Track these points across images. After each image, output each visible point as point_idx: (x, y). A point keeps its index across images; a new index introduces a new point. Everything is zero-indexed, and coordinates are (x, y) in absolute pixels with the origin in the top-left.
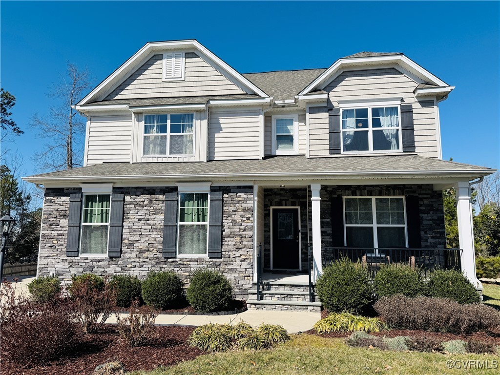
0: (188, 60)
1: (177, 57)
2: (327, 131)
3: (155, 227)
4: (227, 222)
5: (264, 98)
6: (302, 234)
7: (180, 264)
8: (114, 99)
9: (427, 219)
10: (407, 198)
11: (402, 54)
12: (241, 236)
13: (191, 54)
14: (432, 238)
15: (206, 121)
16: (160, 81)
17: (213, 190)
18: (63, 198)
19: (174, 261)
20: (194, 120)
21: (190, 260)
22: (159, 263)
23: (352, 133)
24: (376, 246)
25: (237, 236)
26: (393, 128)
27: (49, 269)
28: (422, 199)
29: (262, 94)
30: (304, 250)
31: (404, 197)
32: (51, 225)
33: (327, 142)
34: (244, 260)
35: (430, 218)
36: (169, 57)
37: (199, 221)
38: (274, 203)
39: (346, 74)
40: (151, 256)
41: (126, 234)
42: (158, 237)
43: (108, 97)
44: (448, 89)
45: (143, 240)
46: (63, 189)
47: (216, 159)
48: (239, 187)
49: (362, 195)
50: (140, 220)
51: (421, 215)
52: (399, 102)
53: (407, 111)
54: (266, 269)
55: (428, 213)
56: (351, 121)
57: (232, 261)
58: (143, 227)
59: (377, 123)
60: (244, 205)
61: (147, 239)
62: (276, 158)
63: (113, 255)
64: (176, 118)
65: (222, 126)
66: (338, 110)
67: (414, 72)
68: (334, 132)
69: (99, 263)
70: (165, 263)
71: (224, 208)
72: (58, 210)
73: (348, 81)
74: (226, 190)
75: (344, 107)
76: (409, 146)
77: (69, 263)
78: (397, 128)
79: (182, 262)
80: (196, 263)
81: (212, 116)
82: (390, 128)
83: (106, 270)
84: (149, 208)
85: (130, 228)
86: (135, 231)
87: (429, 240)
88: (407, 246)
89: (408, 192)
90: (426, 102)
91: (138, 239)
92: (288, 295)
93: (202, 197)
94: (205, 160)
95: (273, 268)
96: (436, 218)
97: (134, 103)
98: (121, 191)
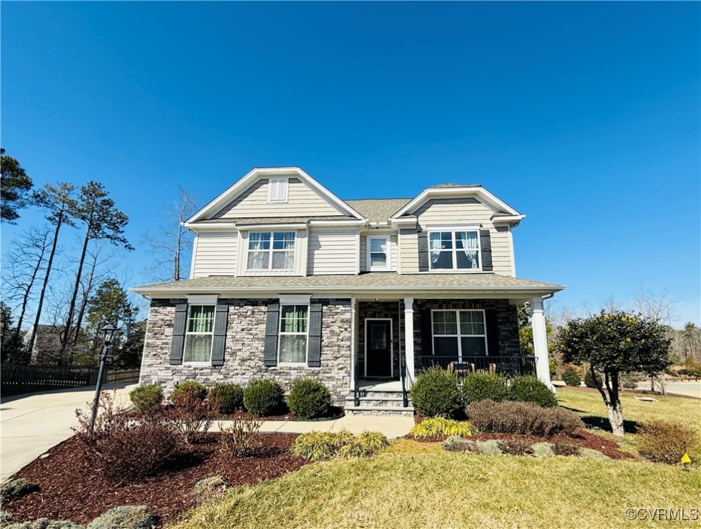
0: (291, 185)
1: (282, 181)
2: (417, 251)
3: (257, 336)
4: (326, 333)
5: (360, 220)
6: (394, 343)
7: (280, 373)
9: (504, 329)
10: (486, 311)
11: (481, 186)
12: (339, 346)
13: (294, 179)
14: (509, 346)
15: (306, 239)
16: (265, 203)
17: (313, 302)
18: (169, 309)
19: (274, 370)
20: (296, 238)
21: (290, 369)
22: (260, 371)
23: (438, 253)
24: (460, 354)
25: (335, 346)
26: (473, 249)
27: (152, 377)
28: (499, 313)
29: (358, 217)
30: (396, 359)
31: (484, 310)
32: (156, 334)
33: (417, 260)
34: (342, 369)
35: (506, 329)
36: (274, 181)
37: (298, 331)
38: (368, 315)
40: (252, 364)
41: (229, 343)
42: (260, 346)
43: (217, 216)
44: (520, 217)
45: (245, 348)
46: (169, 299)
47: (314, 274)
48: (337, 300)
49: (447, 308)
50: (243, 330)
51: (499, 327)
52: (479, 227)
53: (486, 235)
54: (360, 376)
55: (505, 324)
56: (438, 243)
57: (330, 369)
58: (246, 337)
59: (459, 245)
60: (342, 317)
61: (249, 348)
62: (370, 274)
63: (215, 363)
64: (278, 236)
65: (321, 243)
66: (426, 232)
67: (491, 202)
68: (423, 252)
69: (202, 371)
70: (266, 371)
71: (324, 319)
72: (163, 320)
73: (434, 208)
74: (325, 302)
75: (430, 230)
76: (488, 266)
77: (173, 371)
78: (477, 249)
79: (282, 371)
80: (296, 371)
81: (312, 234)
82: (470, 249)
83: (208, 377)
84: (251, 319)
85: (233, 337)
86: (238, 341)
87: (507, 349)
88: (487, 354)
89: (487, 306)
90: (501, 227)
91: (241, 347)
92: (383, 401)
93: (302, 309)
94: (305, 275)
95: (367, 375)
96: (512, 329)
97: (241, 222)
98: (226, 302)
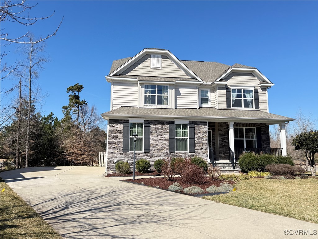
0: (163, 59)
1: (158, 57)
2: (226, 98)
3: (165, 139)
4: (196, 137)
5: (200, 81)
7: (177, 155)
8: (127, 74)
9: (263, 136)
10: (256, 128)
11: (256, 68)
12: (202, 143)
13: (165, 56)
14: (265, 144)
15: (174, 90)
16: (149, 68)
17: (190, 123)
18: (119, 125)
19: (174, 154)
20: (169, 89)
21: (181, 153)
22: (167, 155)
23: (234, 100)
24: (245, 147)
25: (201, 143)
26: (250, 99)
27: (114, 158)
28: (262, 129)
29: (200, 80)
31: (255, 127)
32: (113, 137)
33: (226, 103)
34: (204, 153)
35: (265, 136)
36: (154, 57)
37: (183, 136)
39: (233, 73)
40: (163, 151)
41: (152, 142)
42: (166, 143)
43: (123, 73)
44: (272, 85)
45: (159, 144)
46: (119, 120)
47: (178, 107)
48: (201, 122)
49: (240, 126)
50: (158, 135)
51: (262, 135)
52: (253, 88)
53: (256, 92)
55: (264, 134)
56: (234, 94)
57: (199, 154)
58: (160, 139)
59: (245, 96)
60: (203, 130)
61: (161, 144)
63: (146, 151)
64: (160, 87)
65: (181, 92)
66: (230, 89)
67: (260, 76)
68: (228, 99)
69: (139, 155)
70: (170, 154)
71: (195, 131)
72: (116, 130)
73: (234, 77)
74: (196, 123)
75: (232, 88)
76: (257, 107)
77: (124, 155)
78: (252, 99)
79: (177, 154)
80: (184, 155)
81: (177, 87)
82: (249, 99)
83: (143, 158)
84: (161, 130)
85: (153, 139)
86: (155, 140)
87: (264, 145)
88: (256, 147)
89: (257, 125)
90: (264, 89)
91: (157, 144)
92: (224, 167)
93: (185, 126)
94: (174, 108)
96: (267, 136)
97: (141, 78)
98: (148, 122)
